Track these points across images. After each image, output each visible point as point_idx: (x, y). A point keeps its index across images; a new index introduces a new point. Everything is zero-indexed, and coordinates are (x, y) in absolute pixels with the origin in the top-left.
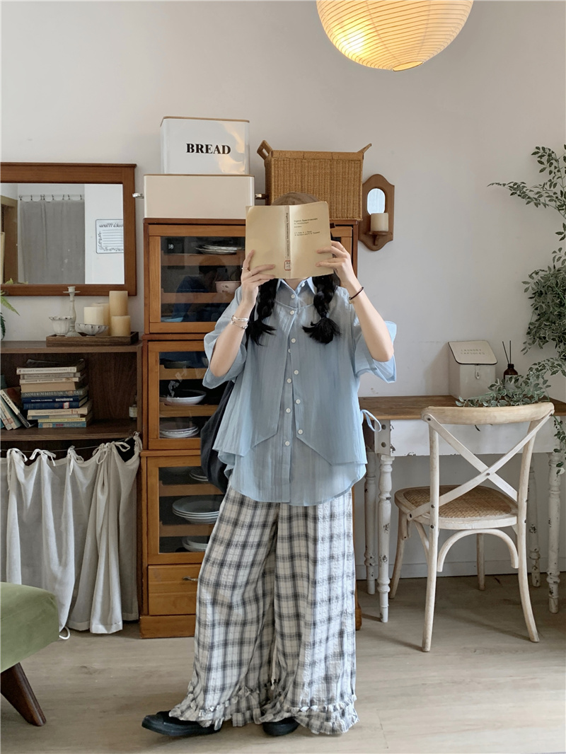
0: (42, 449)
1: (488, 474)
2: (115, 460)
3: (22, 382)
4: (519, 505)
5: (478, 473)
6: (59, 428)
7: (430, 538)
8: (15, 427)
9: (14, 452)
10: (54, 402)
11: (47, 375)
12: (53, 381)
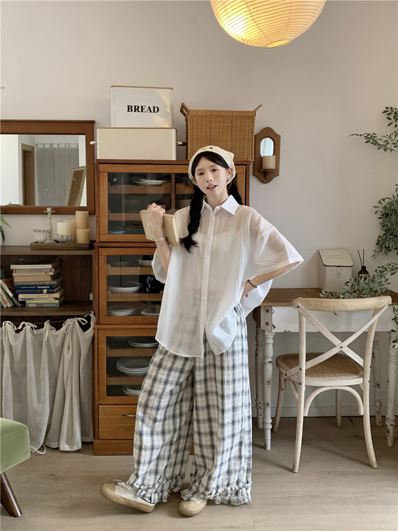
0: (26, 322)
1: (342, 347)
2: (77, 330)
3: (14, 274)
4: (365, 369)
5: (334, 346)
6: (40, 307)
7: (299, 392)
8: (10, 306)
9: (7, 324)
10: (37, 289)
11: (32, 270)
12: (36, 274)
